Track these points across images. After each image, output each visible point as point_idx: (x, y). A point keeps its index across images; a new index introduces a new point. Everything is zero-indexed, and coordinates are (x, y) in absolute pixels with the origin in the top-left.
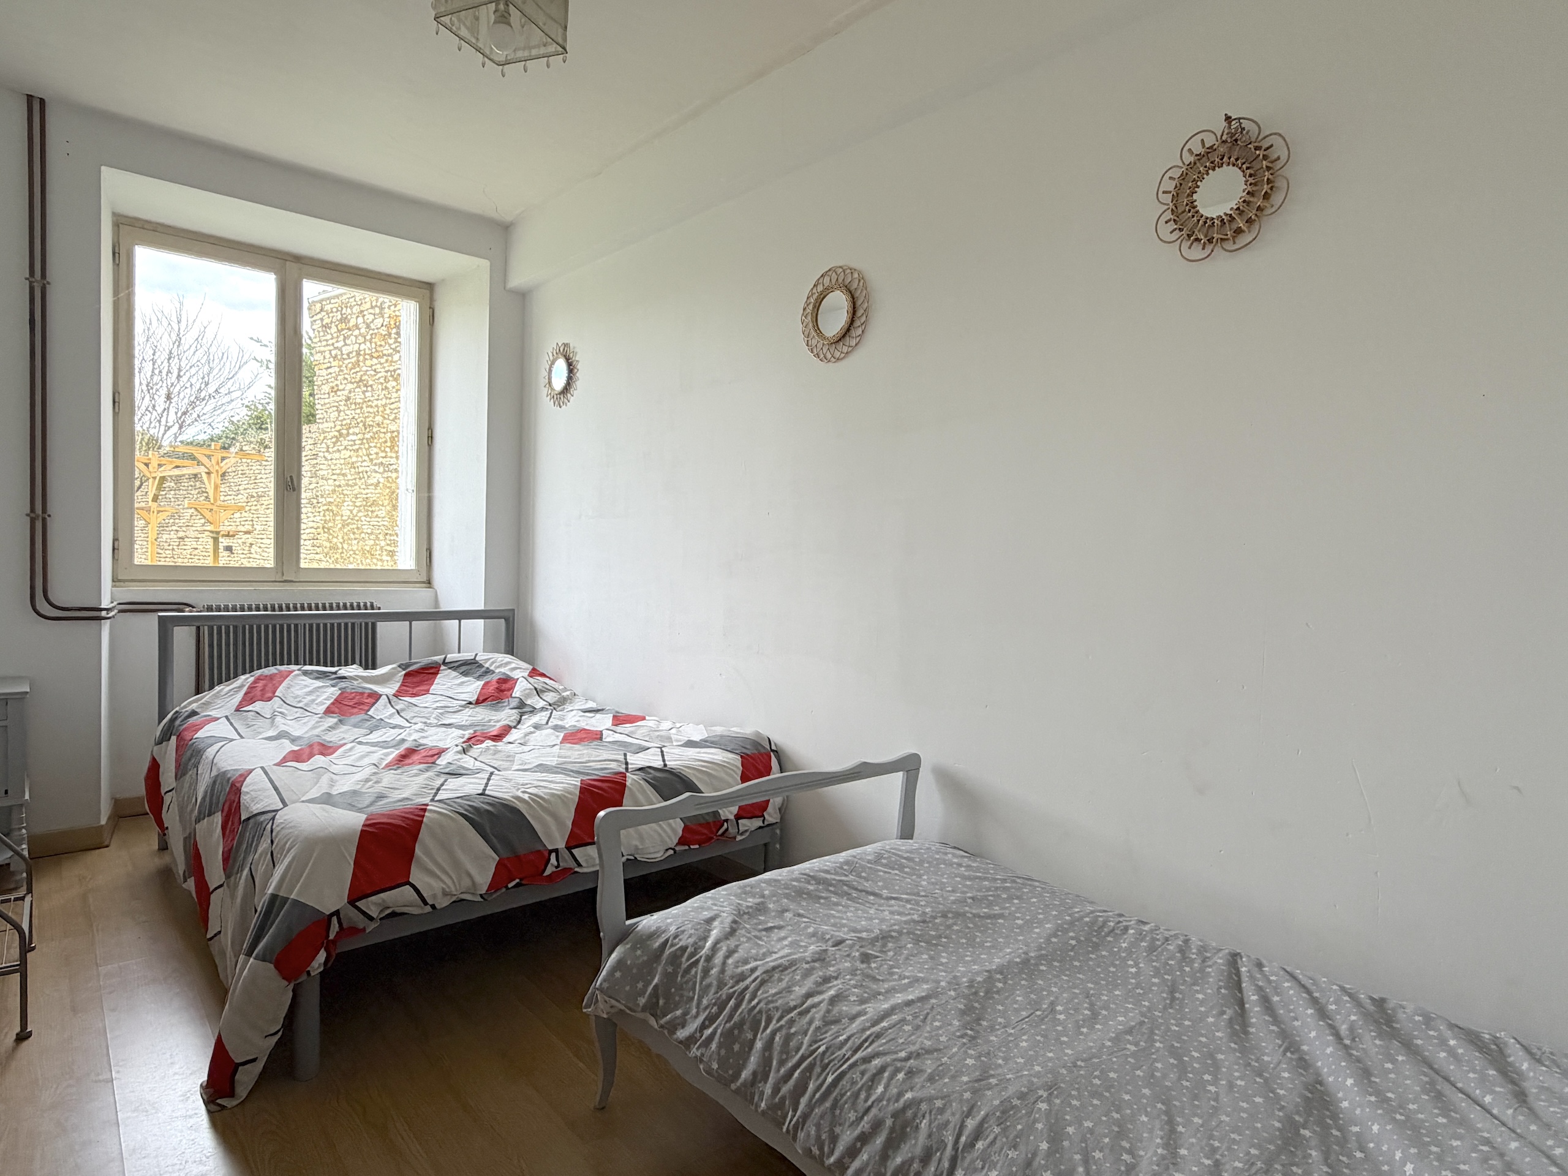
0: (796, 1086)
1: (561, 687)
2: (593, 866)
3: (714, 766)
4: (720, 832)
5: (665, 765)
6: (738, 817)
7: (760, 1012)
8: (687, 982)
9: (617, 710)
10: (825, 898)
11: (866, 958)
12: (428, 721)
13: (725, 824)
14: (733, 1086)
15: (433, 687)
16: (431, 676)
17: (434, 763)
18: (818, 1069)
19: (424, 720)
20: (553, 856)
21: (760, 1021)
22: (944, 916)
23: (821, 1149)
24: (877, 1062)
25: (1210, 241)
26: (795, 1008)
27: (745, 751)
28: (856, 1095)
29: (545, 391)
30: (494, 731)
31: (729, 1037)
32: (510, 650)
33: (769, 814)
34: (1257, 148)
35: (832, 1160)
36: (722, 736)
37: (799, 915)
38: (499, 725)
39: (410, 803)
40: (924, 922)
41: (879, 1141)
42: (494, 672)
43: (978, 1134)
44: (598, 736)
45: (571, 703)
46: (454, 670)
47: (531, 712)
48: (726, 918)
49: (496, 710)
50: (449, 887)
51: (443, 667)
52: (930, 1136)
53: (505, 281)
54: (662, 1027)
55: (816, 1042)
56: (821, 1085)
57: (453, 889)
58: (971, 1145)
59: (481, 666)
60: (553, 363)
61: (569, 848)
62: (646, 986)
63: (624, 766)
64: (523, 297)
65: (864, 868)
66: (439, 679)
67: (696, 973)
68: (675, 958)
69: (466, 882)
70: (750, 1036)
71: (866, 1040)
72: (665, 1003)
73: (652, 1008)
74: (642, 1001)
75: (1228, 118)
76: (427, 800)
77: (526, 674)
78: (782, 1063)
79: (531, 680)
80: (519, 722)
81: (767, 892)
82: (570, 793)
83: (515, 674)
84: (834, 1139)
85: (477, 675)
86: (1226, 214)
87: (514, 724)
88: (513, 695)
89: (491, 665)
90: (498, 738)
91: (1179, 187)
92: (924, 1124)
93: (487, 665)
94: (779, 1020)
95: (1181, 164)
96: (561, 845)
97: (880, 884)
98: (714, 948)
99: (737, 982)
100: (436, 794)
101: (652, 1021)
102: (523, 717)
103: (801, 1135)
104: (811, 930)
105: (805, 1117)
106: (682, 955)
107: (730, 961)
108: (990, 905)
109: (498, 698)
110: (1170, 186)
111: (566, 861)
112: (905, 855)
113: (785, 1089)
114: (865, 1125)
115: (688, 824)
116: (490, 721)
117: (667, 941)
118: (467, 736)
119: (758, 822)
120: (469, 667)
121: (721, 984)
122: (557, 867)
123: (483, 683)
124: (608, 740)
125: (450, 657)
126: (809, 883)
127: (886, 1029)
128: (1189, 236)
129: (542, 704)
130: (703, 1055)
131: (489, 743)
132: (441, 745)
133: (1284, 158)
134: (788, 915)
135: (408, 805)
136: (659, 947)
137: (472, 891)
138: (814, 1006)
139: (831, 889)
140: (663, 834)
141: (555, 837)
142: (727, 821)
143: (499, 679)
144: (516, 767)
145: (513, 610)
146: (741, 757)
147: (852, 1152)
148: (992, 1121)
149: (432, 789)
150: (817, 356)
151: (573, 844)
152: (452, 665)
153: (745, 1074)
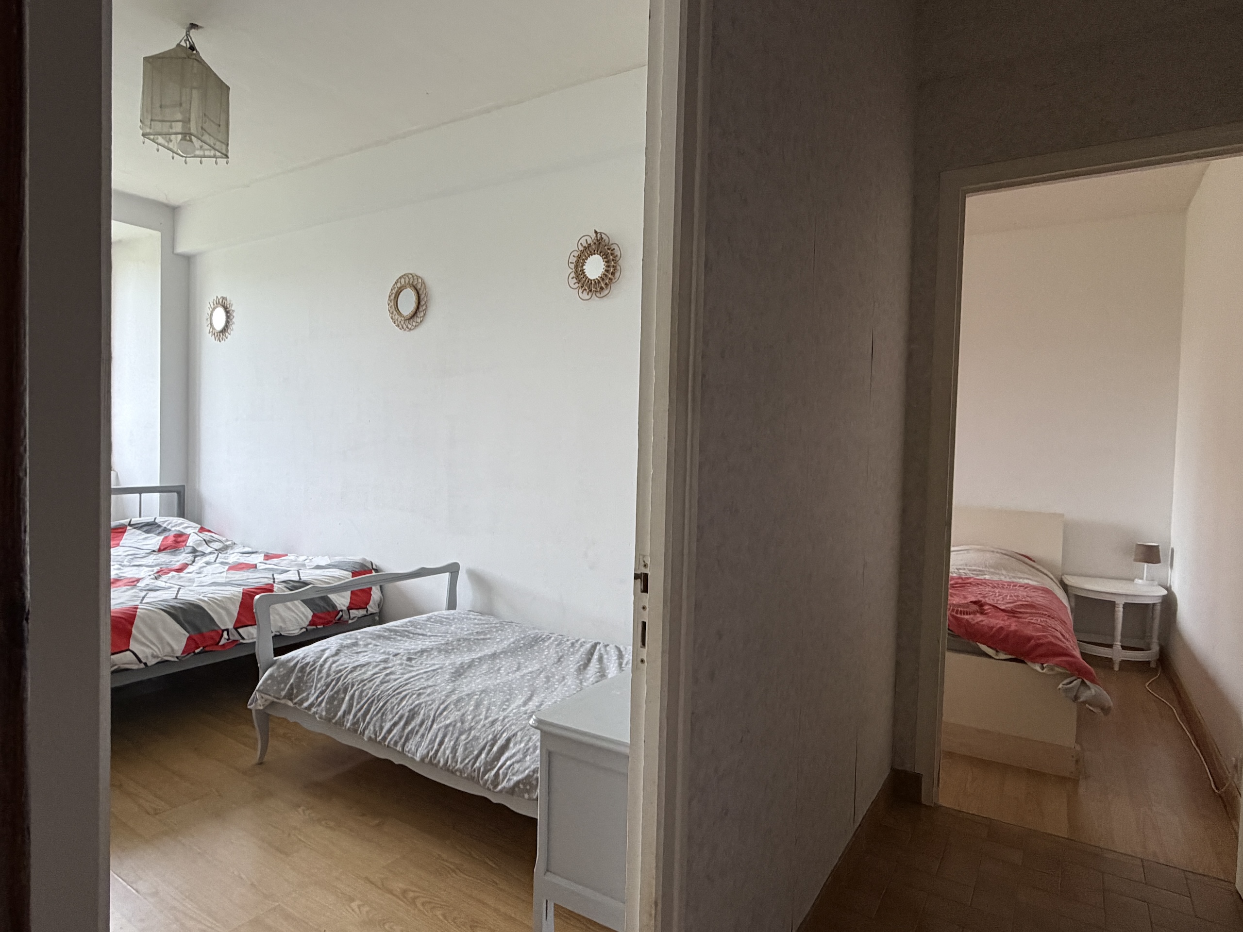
0: (364, 712)
1: (224, 539)
2: (252, 638)
3: (333, 579)
4: (338, 617)
5: (300, 579)
6: (349, 608)
7: (348, 684)
8: (309, 679)
9: (268, 551)
10: (394, 638)
11: (409, 659)
12: (123, 564)
13: (341, 613)
14: (334, 721)
15: (122, 542)
16: (119, 534)
17: (135, 585)
18: (376, 702)
19: (119, 563)
20: (225, 633)
21: (348, 688)
22: (459, 640)
23: (376, 735)
24: (404, 693)
25: (591, 291)
26: (367, 679)
27: (354, 569)
28: (393, 708)
29: (208, 329)
30: (177, 565)
31: (332, 699)
32: (182, 514)
33: (371, 607)
34: (609, 249)
35: (380, 738)
36: (339, 562)
37: (377, 645)
38: (178, 564)
39: (125, 605)
40: (447, 644)
41: (402, 723)
42: (170, 530)
43: (445, 709)
44: (255, 566)
45: (232, 549)
46: (139, 529)
47: (202, 555)
48: (333, 649)
49: (175, 555)
50: (156, 652)
51: (129, 528)
52: (424, 715)
53: (173, 247)
54: (295, 704)
55: (376, 690)
56: (377, 707)
57: (158, 653)
58: (441, 714)
59: (160, 526)
60: (214, 309)
61: (236, 628)
62: (286, 686)
63: (272, 580)
64: (188, 260)
65: (419, 624)
66: (126, 535)
67: (314, 674)
68: (303, 669)
69: (168, 649)
70: (342, 696)
71: (401, 686)
72: (297, 692)
73: (290, 696)
74: (283, 693)
75: (596, 232)
76: (137, 603)
77: (196, 531)
78: (358, 703)
79: (199, 534)
80: (194, 562)
81: (359, 637)
82: (236, 596)
83: (187, 531)
84: (381, 728)
85: (157, 532)
86: (597, 279)
87: (190, 563)
88: (187, 545)
89: (168, 525)
90: (180, 570)
91: (577, 262)
92: (422, 712)
93: (165, 525)
94: (358, 685)
95: (577, 249)
96: (230, 626)
97: (427, 630)
98: (325, 661)
99: (337, 674)
100: (142, 600)
101: (290, 704)
102: (196, 559)
103: (367, 732)
104: (382, 651)
105: (369, 723)
106: (306, 667)
107: (334, 665)
108: (486, 634)
109: (175, 547)
110: (574, 260)
111: (234, 636)
112: (445, 616)
113: (360, 714)
114: (396, 718)
115: (316, 612)
116: (171, 561)
117: (298, 661)
118: (155, 571)
119: (362, 612)
120: (150, 527)
121: (328, 675)
122: (228, 640)
123: (163, 537)
124: (261, 568)
125: (135, 520)
126: (385, 632)
127: (412, 681)
128: (582, 287)
129: (209, 550)
130: (317, 710)
131: (174, 573)
132: (137, 576)
133: (619, 255)
134: (370, 646)
135: (124, 606)
136: (294, 665)
137: (172, 655)
138: (377, 678)
139: (398, 634)
140: (298, 619)
141: (226, 621)
142: (342, 611)
143: (175, 534)
144: (195, 585)
145: (184, 486)
146: (352, 573)
147: (390, 731)
148: (452, 704)
149: (139, 597)
150: (398, 326)
151: (239, 625)
152: (136, 526)
153: (340, 713)
